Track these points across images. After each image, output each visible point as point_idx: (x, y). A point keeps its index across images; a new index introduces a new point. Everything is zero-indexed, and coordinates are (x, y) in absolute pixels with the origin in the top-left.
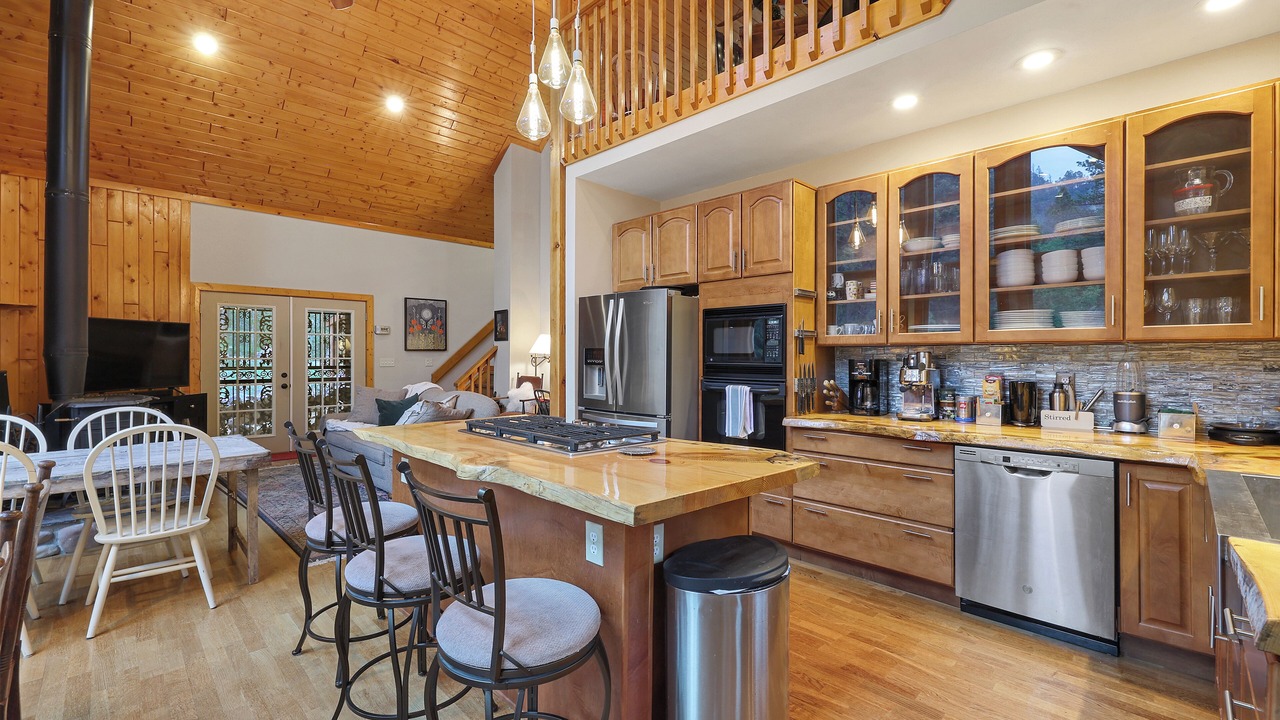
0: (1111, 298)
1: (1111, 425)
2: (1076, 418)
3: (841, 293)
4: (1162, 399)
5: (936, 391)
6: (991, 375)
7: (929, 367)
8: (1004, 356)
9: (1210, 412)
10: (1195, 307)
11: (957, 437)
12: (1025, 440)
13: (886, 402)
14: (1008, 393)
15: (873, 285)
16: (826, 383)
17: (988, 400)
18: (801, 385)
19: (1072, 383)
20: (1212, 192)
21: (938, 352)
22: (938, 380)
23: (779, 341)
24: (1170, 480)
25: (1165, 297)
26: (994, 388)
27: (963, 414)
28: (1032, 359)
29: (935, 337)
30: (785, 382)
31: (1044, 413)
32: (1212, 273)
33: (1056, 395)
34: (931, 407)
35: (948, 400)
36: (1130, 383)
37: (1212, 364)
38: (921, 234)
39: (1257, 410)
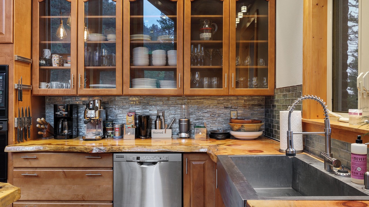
0: (179, 75)
1: (178, 135)
2: (165, 132)
3: (49, 62)
4: (194, 121)
5: (104, 122)
6: (130, 113)
7: (100, 108)
8: (136, 102)
9: (209, 126)
10: (206, 81)
11: (115, 149)
12: (147, 147)
13: (76, 130)
14: (138, 121)
15: (69, 59)
16: (38, 120)
17: (129, 126)
18: (20, 122)
19: (163, 116)
20: (211, 32)
21: (105, 100)
22: (105, 115)
23: (3, 91)
24: (200, 159)
25: (197, 76)
26: (131, 119)
27: (117, 134)
28: (148, 104)
29: (103, 91)
30: (7, 121)
31: (153, 130)
32: (211, 67)
33: (158, 121)
34: (101, 131)
35: (110, 127)
36: (184, 115)
37: (210, 106)
38: (96, 32)
39: (222, 124)
